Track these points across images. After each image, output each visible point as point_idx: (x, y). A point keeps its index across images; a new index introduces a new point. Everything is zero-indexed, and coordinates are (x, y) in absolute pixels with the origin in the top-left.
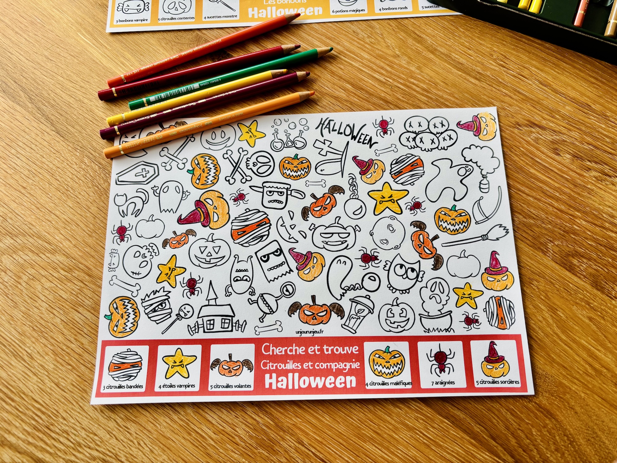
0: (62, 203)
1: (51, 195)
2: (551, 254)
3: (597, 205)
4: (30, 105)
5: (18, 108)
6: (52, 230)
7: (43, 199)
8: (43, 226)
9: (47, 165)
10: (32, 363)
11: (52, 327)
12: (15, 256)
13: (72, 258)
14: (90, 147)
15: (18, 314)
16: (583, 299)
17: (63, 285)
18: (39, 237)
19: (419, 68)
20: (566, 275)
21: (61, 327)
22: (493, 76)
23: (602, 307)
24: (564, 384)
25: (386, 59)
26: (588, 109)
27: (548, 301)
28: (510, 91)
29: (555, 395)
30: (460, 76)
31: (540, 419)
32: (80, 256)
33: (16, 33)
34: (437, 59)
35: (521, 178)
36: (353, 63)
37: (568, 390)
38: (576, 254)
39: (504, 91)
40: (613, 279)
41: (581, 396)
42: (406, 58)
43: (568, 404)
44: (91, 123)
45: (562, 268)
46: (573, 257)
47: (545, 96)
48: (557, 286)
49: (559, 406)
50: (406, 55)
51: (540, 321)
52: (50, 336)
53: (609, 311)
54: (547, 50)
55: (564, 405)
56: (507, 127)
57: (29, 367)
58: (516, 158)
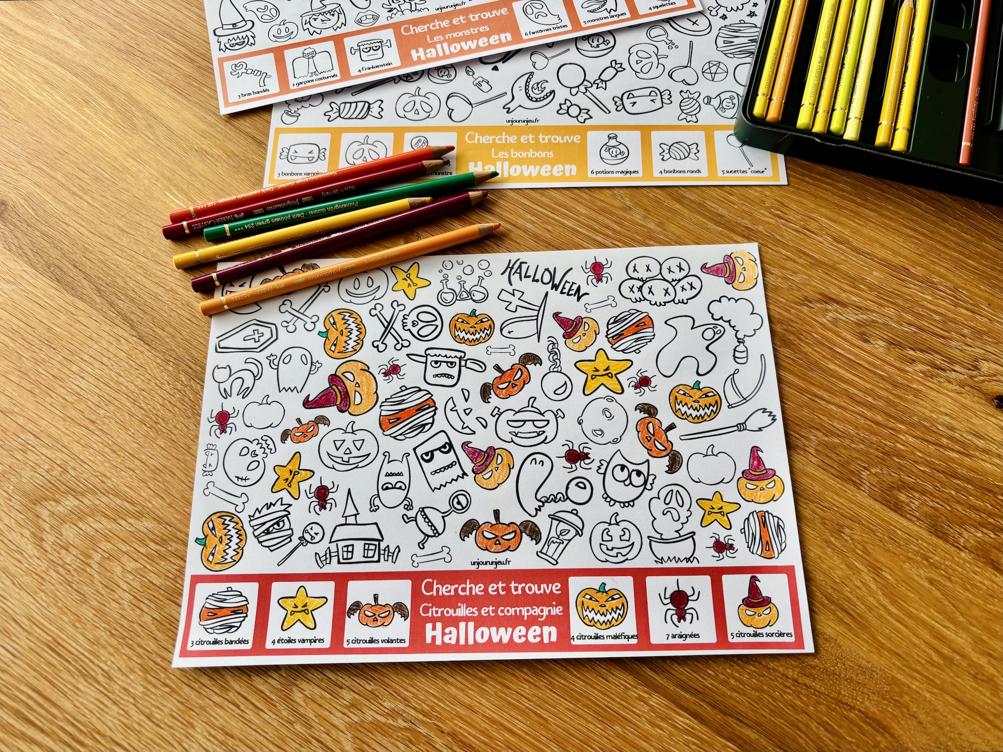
0: (149, 443)
1: (133, 431)
2: (867, 488)
3: (928, 413)
4: (98, 300)
5: (81, 305)
6: (136, 483)
7: (122, 438)
8: (122, 478)
9: (126, 387)
10: (110, 686)
11: (139, 629)
12: (81, 525)
13: (167, 523)
14: (188, 357)
15: (87, 612)
16: (918, 552)
17: (155, 564)
18: (117, 495)
19: (660, 224)
20: (891, 518)
21: (153, 628)
22: (766, 231)
23: (947, 563)
24: (900, 680)
25: (612, 214)
26: (905, 274)
27: (867, 557)
28: (793, 253)
29: (888, 697)
30: (720, 233)
31: (868, 735)
32: (177, 520)
33: (74, 194)
34: (685, 211)
35: (818, 378)
36: (565, 221)
37: (906, 689)
38: (903, 486)
39: (784, 252)
40: (960, 521)
41: (925, 697)
42: (641, 211)
43: (908, 710)
44: (188, 322)
45: (884, 507)
46: (900, 492)
47: (843, 257)
48: (878, 534)
49: (894, 715)
50: (641, 206)
51: (858, 587)
52: (136, 643)
53: (957, 568)
54: (841, 193)
55: (902, 712)
56: (792, 305)
57: (105, 692)
58: (807, 349)
